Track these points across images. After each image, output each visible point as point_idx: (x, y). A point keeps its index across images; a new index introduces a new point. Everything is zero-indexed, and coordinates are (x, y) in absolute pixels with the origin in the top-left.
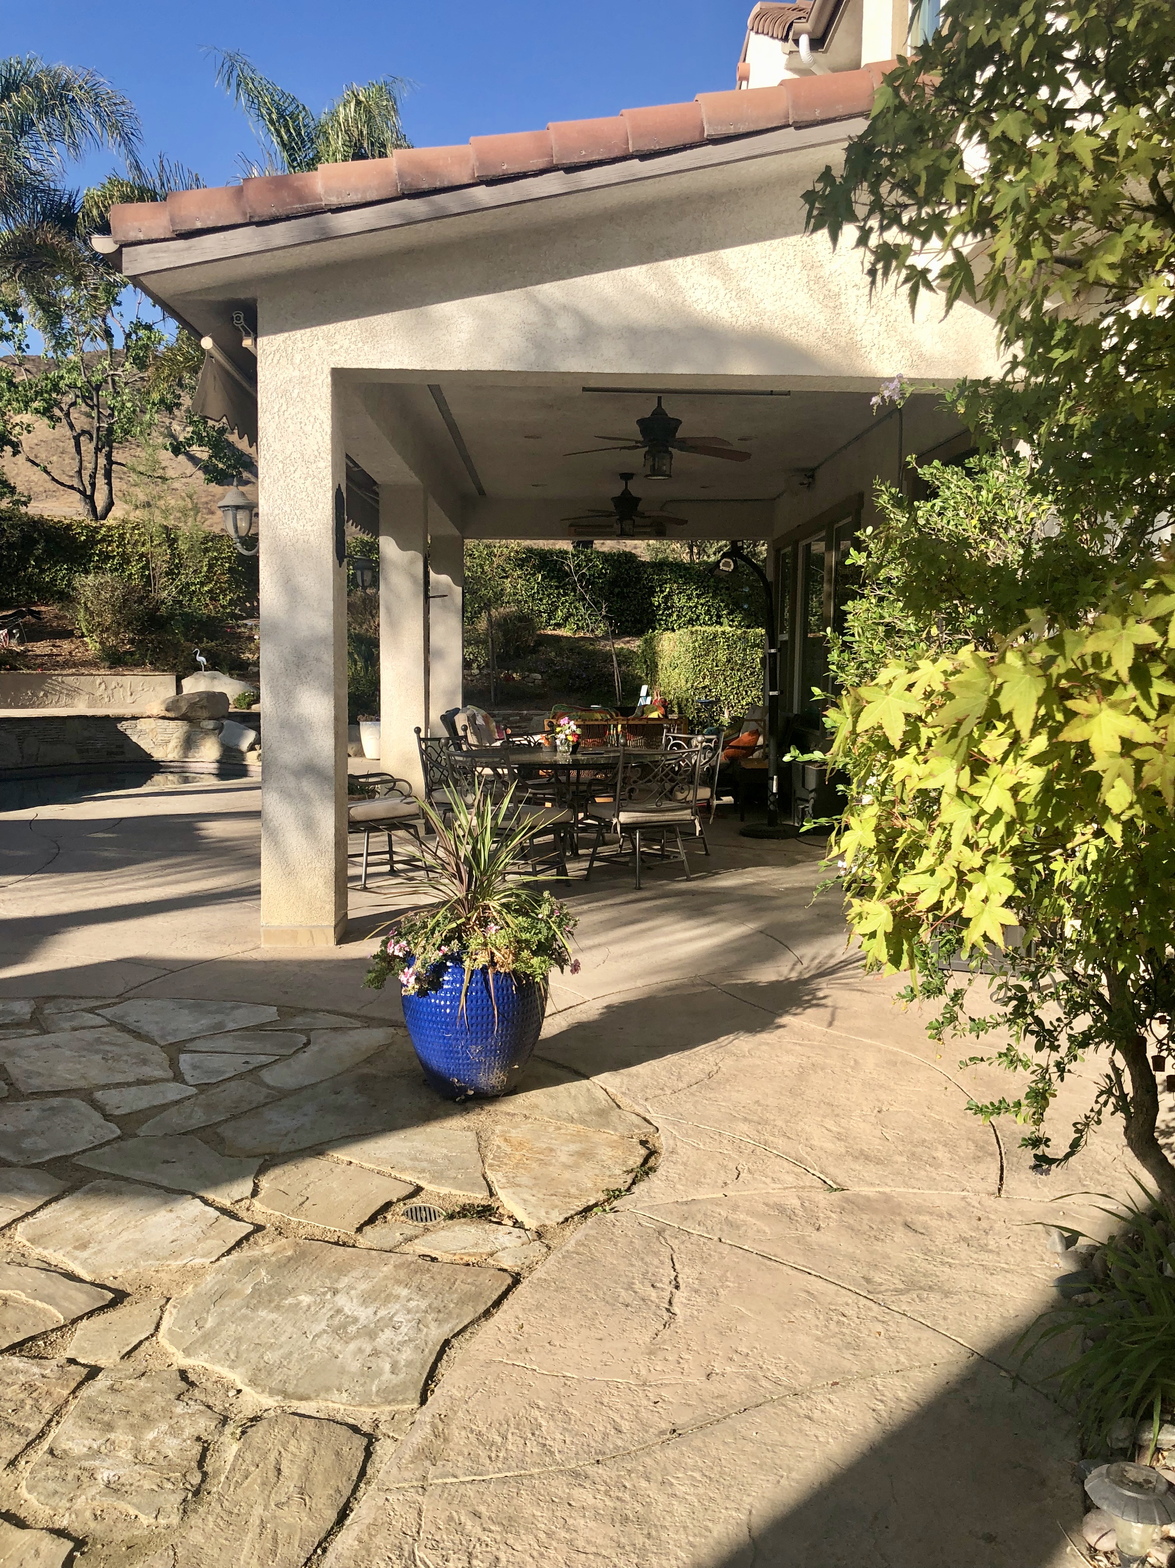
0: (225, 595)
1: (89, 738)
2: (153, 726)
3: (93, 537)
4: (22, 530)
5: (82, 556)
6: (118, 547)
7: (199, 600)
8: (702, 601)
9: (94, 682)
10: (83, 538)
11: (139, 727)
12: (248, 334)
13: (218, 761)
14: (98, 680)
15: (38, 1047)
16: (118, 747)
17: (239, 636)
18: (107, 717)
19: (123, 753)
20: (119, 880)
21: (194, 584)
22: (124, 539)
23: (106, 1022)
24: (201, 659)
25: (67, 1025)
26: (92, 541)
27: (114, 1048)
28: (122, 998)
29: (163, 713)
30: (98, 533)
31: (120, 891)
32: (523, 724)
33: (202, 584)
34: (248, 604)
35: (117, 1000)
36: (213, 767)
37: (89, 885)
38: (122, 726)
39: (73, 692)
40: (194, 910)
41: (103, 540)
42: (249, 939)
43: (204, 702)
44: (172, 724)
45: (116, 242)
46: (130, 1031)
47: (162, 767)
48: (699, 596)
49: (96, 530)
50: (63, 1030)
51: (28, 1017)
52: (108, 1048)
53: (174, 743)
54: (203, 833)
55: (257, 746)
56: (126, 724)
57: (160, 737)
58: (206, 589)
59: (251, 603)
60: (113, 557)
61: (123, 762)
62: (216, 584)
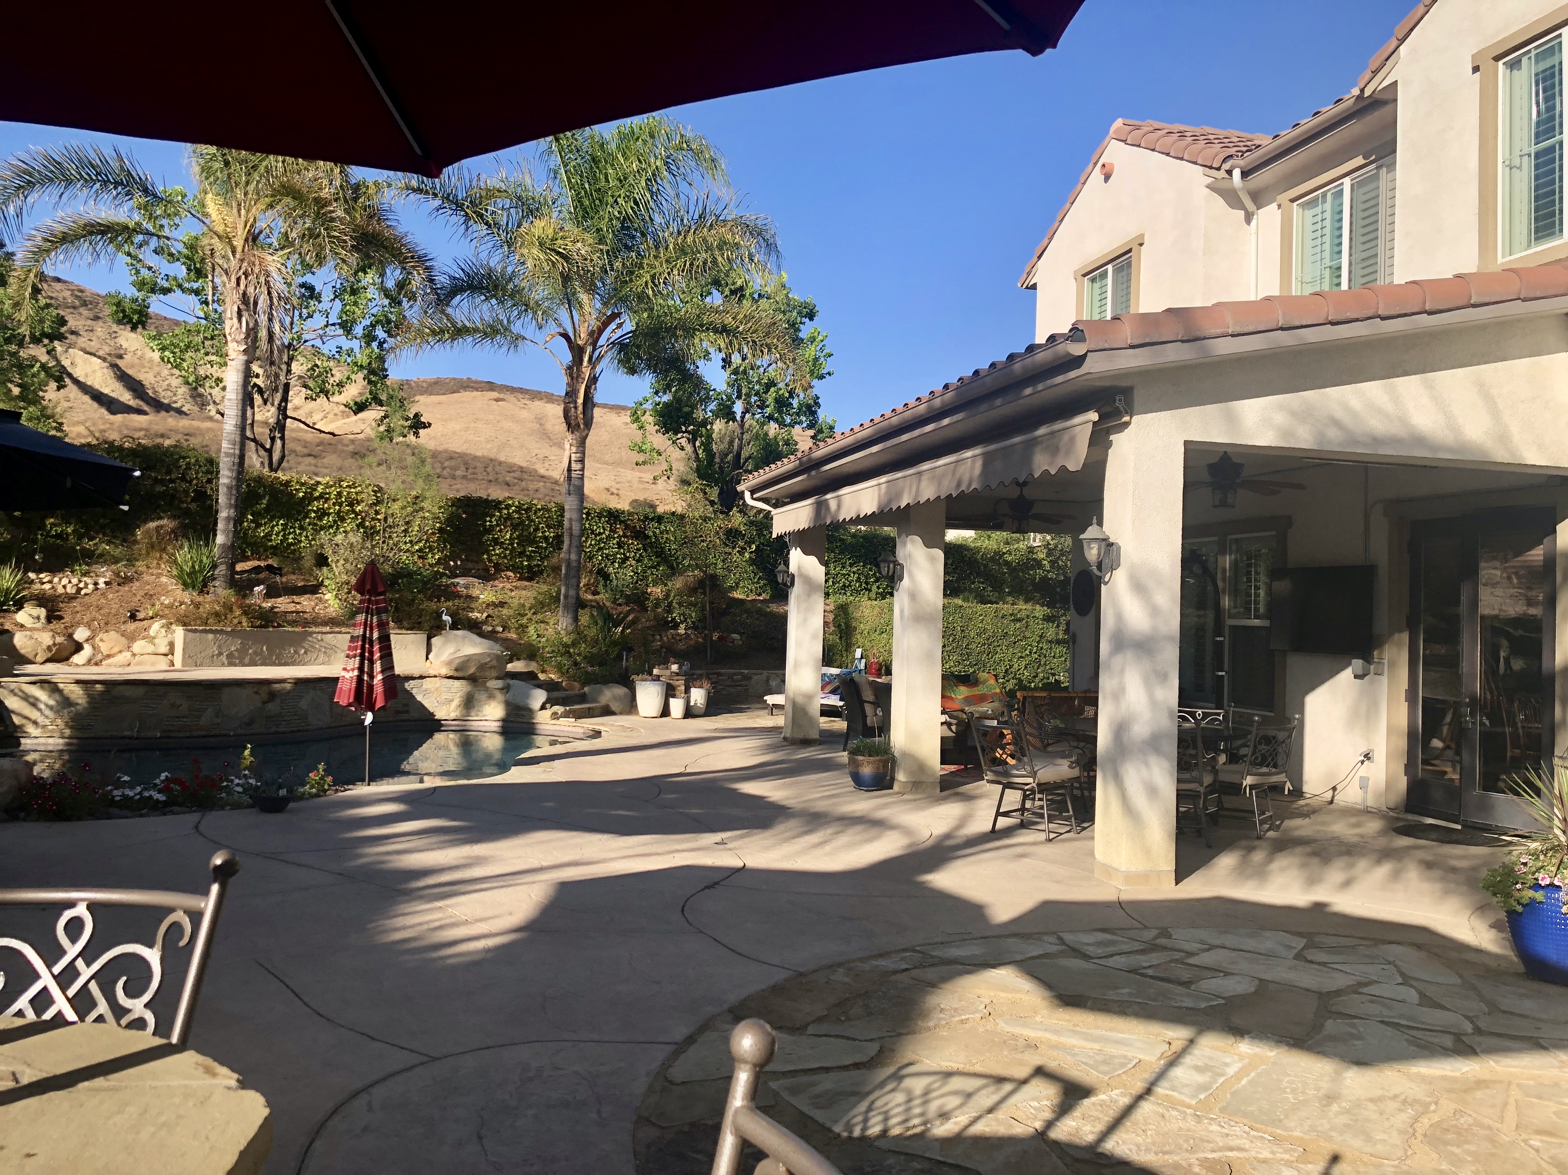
0: (434, 554)
2: (438, 685)
3: (311, 494)
4: (248, 485)
5: (299, 513)
6: (334, 504)
8: (855, 569)
10: (301, 495)
11: (424, 686)
13: (502, 720)
17: (461, 595)
19: (407, 712)
21: (406, 542)
22: (341, 497)
24: (446, 618)
26: (309, 498)
29: (451, 673)
30: (315, 490)
32: (744, 683)
33: (413, 543)
34: (453, 563)
36: (495, 726)
38: (409, 685)
41: (321, 496)
43: (494, 663)
44: (457, 683)
47: (442, 725)
48: (851, 565)
53: (456, 702)
55: (548, 706)
56: (412, 683)
57: (444, 696)
58: (417, 547)
59: (455, 562)
60: (329, 514)
61: (409, 721)
62: (425, 543)
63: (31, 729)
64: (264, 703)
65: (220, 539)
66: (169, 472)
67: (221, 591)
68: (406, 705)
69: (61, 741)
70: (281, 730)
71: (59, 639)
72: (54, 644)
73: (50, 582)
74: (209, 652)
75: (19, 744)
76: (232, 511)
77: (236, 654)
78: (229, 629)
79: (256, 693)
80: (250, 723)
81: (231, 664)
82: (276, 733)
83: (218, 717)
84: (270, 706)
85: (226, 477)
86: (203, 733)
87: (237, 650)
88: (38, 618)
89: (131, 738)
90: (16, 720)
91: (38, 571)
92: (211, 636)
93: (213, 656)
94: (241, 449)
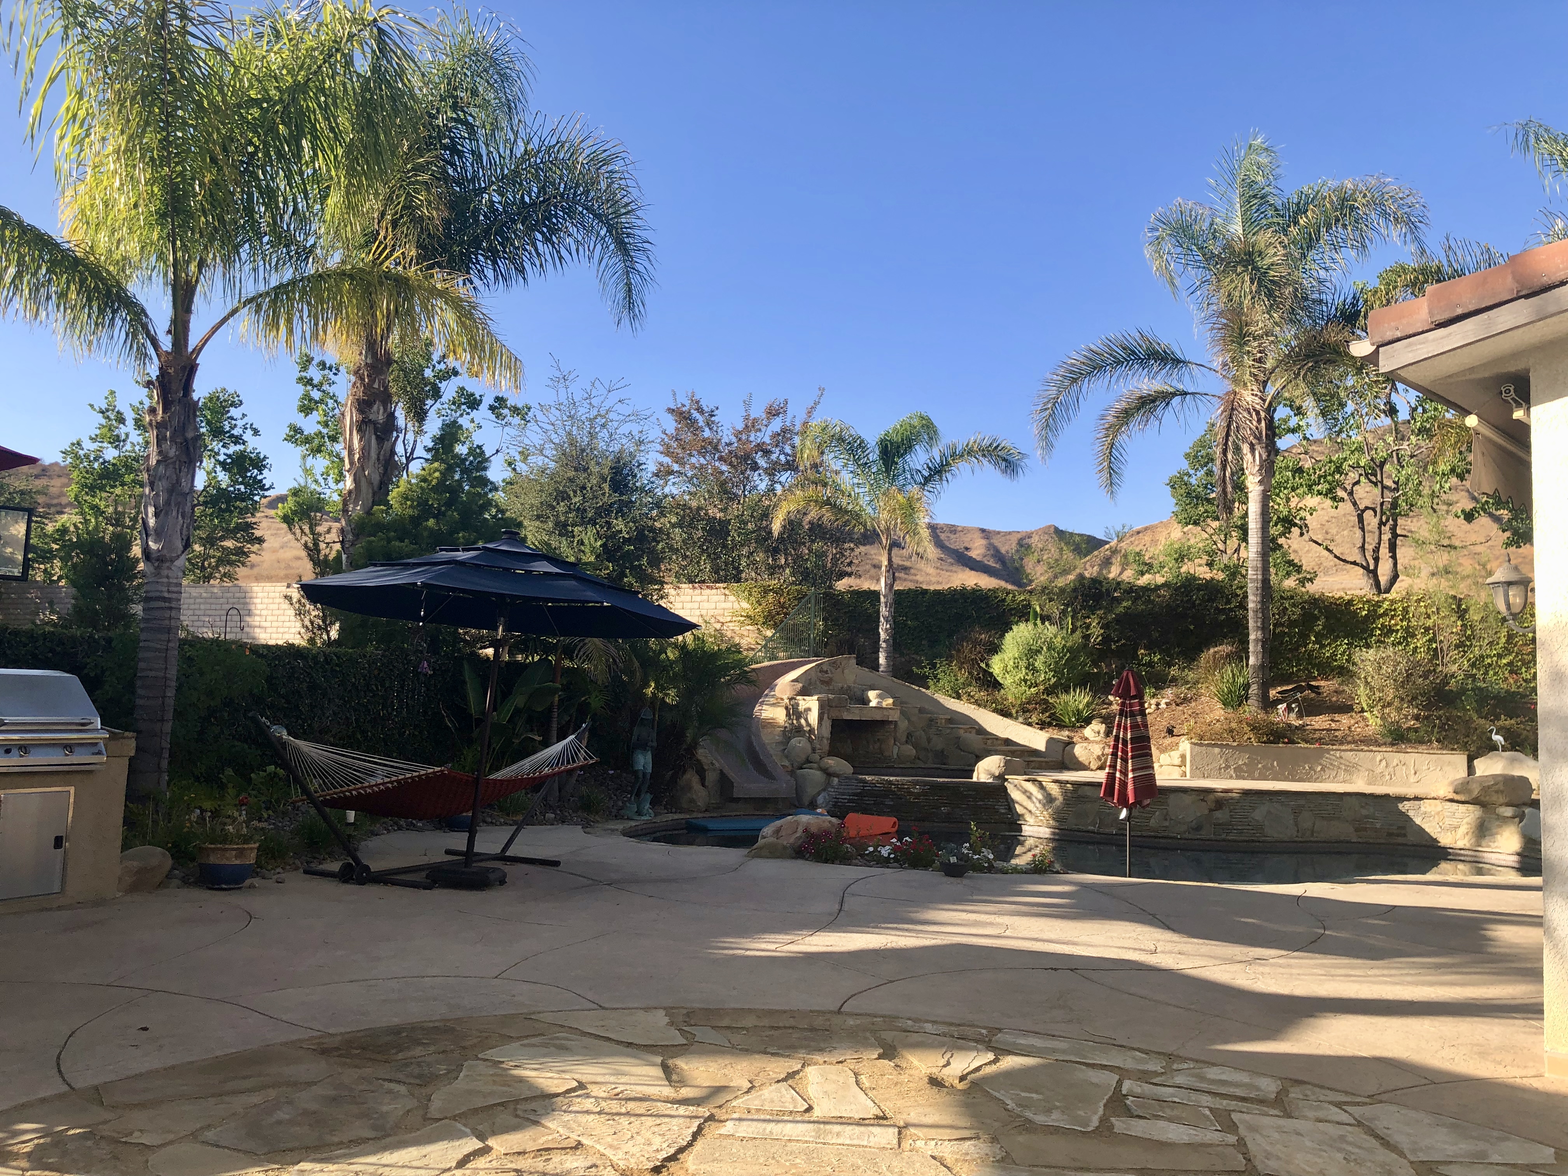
1: (1367, 817)
2: (1439, 808)
3: (1375, 611)
4: (1303, 608)
5: (1364, 631)
6: (1401, 620)
7: (1496, 674)
9: (1374, 758)
10: (1364, 613)
11: (1422, 809)
12: (1519, 405)
13: (1518, 854)
14: (1379, 757)
15: (1280, 1130)
16: (1399, 828)
18: (1387, 796)
19: (1405, 835)
20: (1385, 972)
21: (1489, 656)
22: (1407, 612)
23: (1353, 1122)
24: (1498, 738)
25: (1311, 1114)
26: (1373, 615)
27: (1356, 1150)
28: (1374, 1099)
29: (1451, 796)
30: (1380, 607)
31: (1386, 983)
33: (1500, 656)
35: (1367, 1100)
36: (1513, 860)
37: (1352, 972)
38: (1404, 807)
39: (1351, 769)
40: (1468, 1019)
41: (1385, 614)
42: (1531, 1064)
43: (1501, 787)
44: (1462, 808)
45: (1373, 344)
46: (1377, 1137)
47: (1450, 854)
49: (1378, 604)
50: (1305, 1118)
51: (1273, 1096)
52: (1350, 1148)
53: (1463, 829)
54: (1489, 933)
56: (1408, 804)
57: (1448, 821)
58: (1504, 661)
60: (1397, 631)
61: (1405, 845)
62: (1517, 656)
63: (1028, 817)
64: (1211, 810)
65: (1252, 661)
66: (1228, 602)
67: (1251, 709)
68: (1404, 828)
69: (1048, 830)
70: (1229, 838)
72: (1102, 754)
74: (1216, 765)
75: (1021, 831)
76: (1259, 633)
77: (1245, 768)
78: (1235, 744)
79: (1202, 800)
80: (1198, 828)
81: (1238, 777)
82: (1224, 840)
83: (1166, 820)
84: (1218, 814)
85: (1252, 603)
86: (1153, 834)
87: (1245, 764)
88: (1099, 733)
89: (1094, 832)
90: (1019, 809)
92: (1217, 750)
93: (1220, 769)
94: (1263, 575)
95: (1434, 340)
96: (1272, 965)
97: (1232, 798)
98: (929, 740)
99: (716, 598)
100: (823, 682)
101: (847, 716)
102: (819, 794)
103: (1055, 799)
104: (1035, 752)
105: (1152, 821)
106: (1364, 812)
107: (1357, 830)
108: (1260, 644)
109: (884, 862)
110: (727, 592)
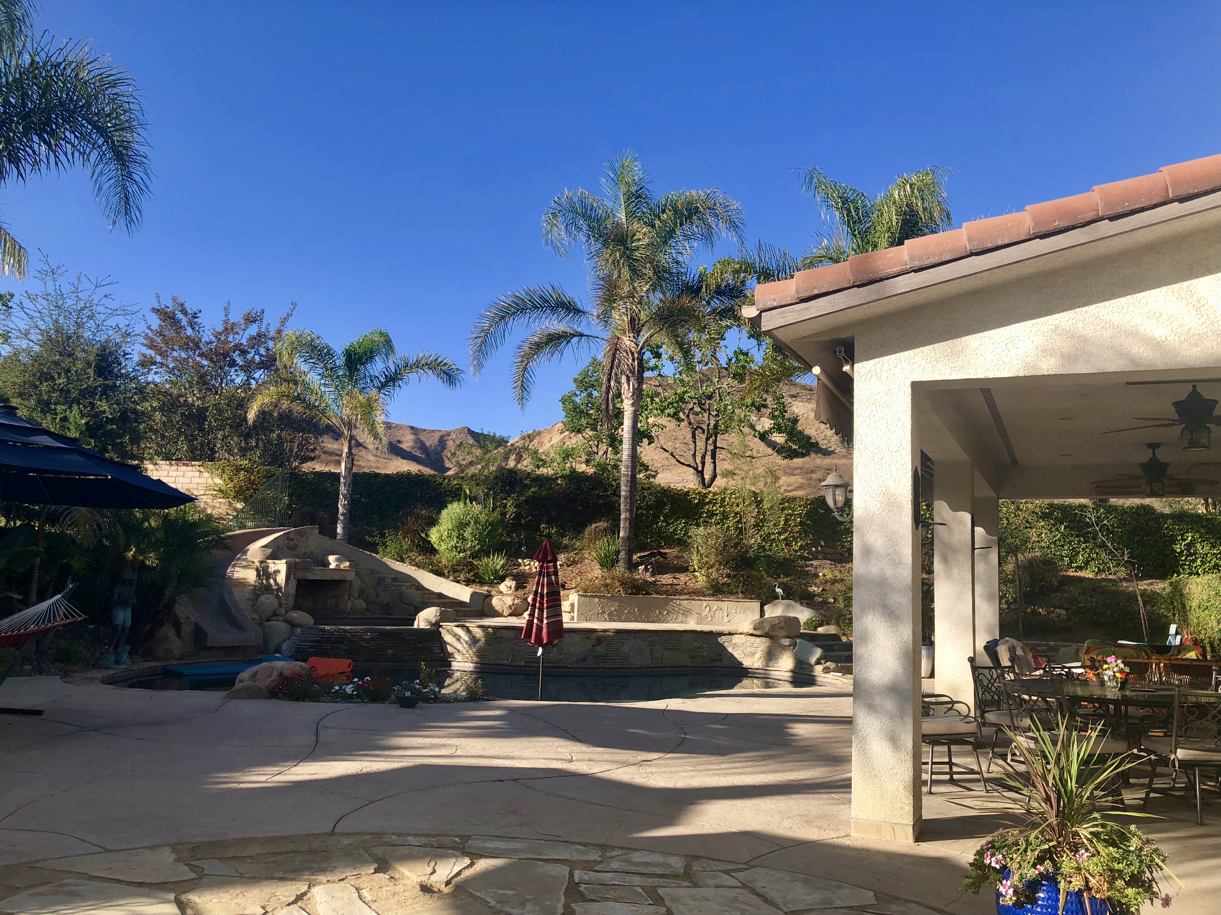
0: (797, 542)
1: (698, 648)
2: (744, 641)
3: (703, 500)
4: (656, 496)
5: (695, 514)
6: (720, 507)
7: (777, 546)
9: (702, 605)
10: (696, 501)
11: (733, 641)
12: (847, 362)
13: (792, 671)
15: (692, 897)
16: (718, 655)
17: (808, 573)
18: (711, 632)
19: (721, 660)
20: (732, 765)
21: (773, 534)
22: (724, 501)
23: (740, 885)
24: (779, 590)
25: (711, 882)
26: (702, 503)
27: (749, 908)
28: (749, 865)
29: (751, 631)
30: (707, 497)
31: (734, 774)
33: (780, 534)
34: (814, 549)
35: (744, 866)
36: (788, 675)
37: (710, 767)
38: (722, 640)
39: (687, 612)
40: (793, 796)
41: (710, 502)
42: (840, 827)
43: (783, 624)
44: (758, 640)
45: (758, 310)
46: (758, 895)
47: (749, 673)
49: (705, 495)
50: (708, 886)
51: (682, 871)
52: (743, 906)
53: (759, 655)
54: (790, 731)
55: (822, 661)
56: (724, 638)
57: (749, 650)
58: (782, 537)
59: (816, 548)
60: (717, 514)
61: (722, 667)
62: (790, 534)
63: (456, 655)
64: (593, 646)
65: (622, 534)
66: (606, 490)
67: (620, 569)
68: (720, 655)
69: (471, 665)
70: (605, 666)
71: (517, 601)
72: (513, 604)
73: (529, 564)
74: (595, 611)
75: (450, 666)
76: (628, 514)
77: (615, 613)
78: (609, 595)
79: (588, 638)
80: (584, 660)
81: (611, 620)
82: (602, 668)
83: (561, 654)
84: (598, 648)
85: (624, 491)
86: (551, 665)
87: (616, 610)
88: (511, 587)
89: (507, 665)
90: (450, 649)
91: (523, 559)
92: (596, 600)
93: (598, 614)
94: (632, 472)
95: (798, 311)
96: (657, 765)
97: (609, 636)
98: (377, 596)
99: (191, 474)
100: (289, 548)
101: (310, 577)
102: (284, 641)
103: (479, 640)
104: (461, 603)
105: (551, 655)
106: (696, 644)
107: (691, 658)
108: (628, 522)
109: (348, 698)
110: (202, 469)
